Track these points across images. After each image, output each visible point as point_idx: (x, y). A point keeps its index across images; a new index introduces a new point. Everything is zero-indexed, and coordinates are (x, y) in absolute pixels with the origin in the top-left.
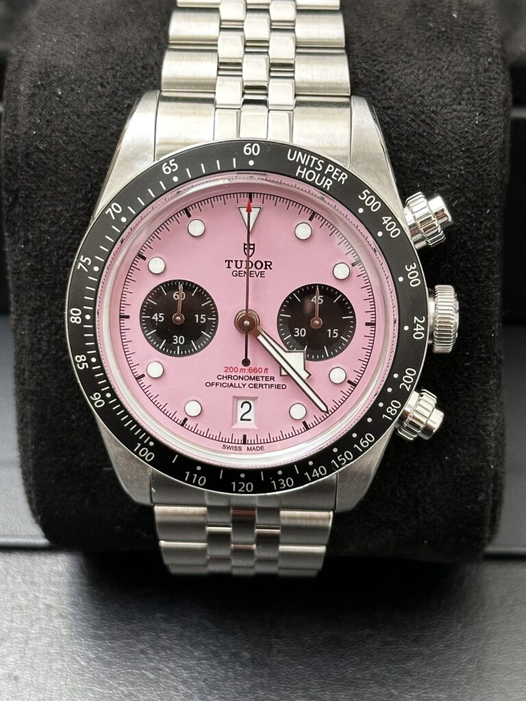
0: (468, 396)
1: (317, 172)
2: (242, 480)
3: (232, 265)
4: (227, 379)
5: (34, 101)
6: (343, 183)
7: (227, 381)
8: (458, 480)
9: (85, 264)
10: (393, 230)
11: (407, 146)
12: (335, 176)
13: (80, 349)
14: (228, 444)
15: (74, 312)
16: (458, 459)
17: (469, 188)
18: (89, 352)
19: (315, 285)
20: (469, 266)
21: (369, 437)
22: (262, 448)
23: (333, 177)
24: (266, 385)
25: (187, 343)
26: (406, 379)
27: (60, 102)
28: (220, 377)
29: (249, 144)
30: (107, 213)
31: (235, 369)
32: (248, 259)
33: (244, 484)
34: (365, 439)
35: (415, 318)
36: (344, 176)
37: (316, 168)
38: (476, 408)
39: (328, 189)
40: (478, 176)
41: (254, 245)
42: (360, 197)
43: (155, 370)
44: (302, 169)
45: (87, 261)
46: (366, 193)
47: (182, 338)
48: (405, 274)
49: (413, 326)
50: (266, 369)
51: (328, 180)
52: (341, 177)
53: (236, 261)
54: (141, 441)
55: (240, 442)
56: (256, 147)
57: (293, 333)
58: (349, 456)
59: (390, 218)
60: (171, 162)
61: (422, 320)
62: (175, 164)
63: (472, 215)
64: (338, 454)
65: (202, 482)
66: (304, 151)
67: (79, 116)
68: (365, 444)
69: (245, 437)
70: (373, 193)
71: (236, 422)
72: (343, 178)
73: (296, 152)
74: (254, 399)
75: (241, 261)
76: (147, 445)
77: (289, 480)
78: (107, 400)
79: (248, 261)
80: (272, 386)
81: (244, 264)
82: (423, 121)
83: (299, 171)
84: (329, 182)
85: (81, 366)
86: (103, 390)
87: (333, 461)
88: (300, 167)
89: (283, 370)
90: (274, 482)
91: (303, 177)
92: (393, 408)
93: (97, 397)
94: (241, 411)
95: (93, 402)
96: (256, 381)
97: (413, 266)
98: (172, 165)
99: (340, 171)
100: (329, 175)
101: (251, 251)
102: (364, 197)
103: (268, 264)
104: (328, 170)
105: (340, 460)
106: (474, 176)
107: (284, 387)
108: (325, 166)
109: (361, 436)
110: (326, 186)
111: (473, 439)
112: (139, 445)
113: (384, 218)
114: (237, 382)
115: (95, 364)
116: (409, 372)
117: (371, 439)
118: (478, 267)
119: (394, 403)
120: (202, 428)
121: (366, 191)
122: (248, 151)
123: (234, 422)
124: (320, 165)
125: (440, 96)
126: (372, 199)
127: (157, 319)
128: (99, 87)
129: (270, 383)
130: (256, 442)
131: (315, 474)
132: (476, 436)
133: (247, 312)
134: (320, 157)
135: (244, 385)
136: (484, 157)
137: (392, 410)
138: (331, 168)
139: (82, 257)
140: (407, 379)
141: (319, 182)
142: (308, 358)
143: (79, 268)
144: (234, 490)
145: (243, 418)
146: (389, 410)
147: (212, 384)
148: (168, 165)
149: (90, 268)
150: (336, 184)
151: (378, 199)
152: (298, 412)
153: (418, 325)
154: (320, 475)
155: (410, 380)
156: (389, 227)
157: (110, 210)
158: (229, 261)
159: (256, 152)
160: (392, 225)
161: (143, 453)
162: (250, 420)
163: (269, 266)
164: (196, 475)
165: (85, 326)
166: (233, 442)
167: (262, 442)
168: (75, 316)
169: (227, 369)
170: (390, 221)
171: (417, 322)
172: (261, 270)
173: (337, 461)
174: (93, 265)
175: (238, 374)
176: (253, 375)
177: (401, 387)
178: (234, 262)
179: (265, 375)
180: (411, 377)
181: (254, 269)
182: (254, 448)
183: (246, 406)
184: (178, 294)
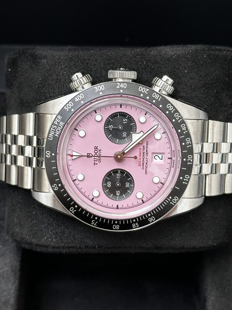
1: (57, 128)
2: (187, 160)
3: (96, 162)
6: (62, 117)
7: (145, 165)
9: (95, 222)
12: (59, 120)
13: (130, 226)
14: (172, 165)
18: (131, 222)
19: (105, 129)
22: (174, 151)
23: (59, 121)
25: (129, 181)
26: (143, 91)
28: (143, 168)
29: (46, 155)
30: (74, 213)
31: (140, 162)
32: (93, 156)
33: (189, 159)
34: (169, 108)
35: (118, 87)
36: (59, 117)
37: (56, 128)
41: (88, 154)
42: (67, 111)
43: (140, 195)
44: (56, 134)
45: (93, 222)
47: (127, 184)
48: (99, 92)
49: (121, 88)
50: (140, 149)
51: (60, 123)
52: (59, 118)
54: (169, 202)
55: (171, 160)
56: (47, 152)
57: (125, 138)
58: (177, 114)
59: (76, 98)
60: (53, 187)
62: (54, 185)
64: (176, 119)
65: (188, 177)
66: (49, 133)
68: (172, 108)
69: (169, 158)
70: (66, 105)
71: (163, 162)
73: (49, 136)
74: (153, 154)
76: (171, 200)
77: (187, 140)
78: (151, 216)
81: (95, 158)
83: (57, 135)
84: (61, 123)
85: (137, 226)
86: (147, 217)
87: (179, 121)
88: (55, 135)
89: (140, 142)
90: (188, 147)
91: (59, 134)
92: (156, 96)
93: (150, 220)
95: (153, 222)
96: (145, 154)
97: (96, 88)
99: (57, 118)
100: (58, 123)
101: (90, 155)
102: (67, 109)
103: (95, 148)
104: (56, 124)
105: (178, 118)
107: (147, 142)
108: (55, 125)
109: (168, 110)
110: (63, 124)
112: (171, 203)
113: (76, 101)
114: (145, 161)
115: (136, 220)
116: (140, 90)
117: (169, 105)
119: (154, 96)
120: (165, 176)
121: (65, 108)
122: (49, 156)
124: (54, 127)
126: (68, 106)
127: (119, 194)
129: (146, 148)
130: (171, 154)
131: (184, 129)
133: (115, 157)
134: (51, 127)
135: (147, 158)
138: (56, 122)
139: (92, 224)
141: (61, 127)
142: (135, 132)
143: (96, 225)
144: (192, 163)
145: (161, 158)
146: (157, 98)
147: (146, 172)
148: (54, 188)
149: (96, 221)
150: (62, 120)
151: (68, 103)
152: (158, 136)
153: (120, 86)
154: (185, 127)
155: (144, 89)
156: (80, 98)
157: (72, 212)
158: (94, 164)
159: (49, 153)
160: (79, 97)
161: (175, 201)
162: (162, 156)
163: (96, 147)
164: (185, 179)
166: (171, 163)
167: (171, 151)
168: (116, 227)
169: (140, 165)
170: (77, 98)
171: (119, 86)
172: (98, 151)
173: (179, 120)
174: (95, 219)
175: (142, 161)
176: (142, 155)
177: (147, 93)
178: (95, 162)
179: (142, 149)
180: (143, 89)
181: (97, 154)
182: (174, 154)
183: (156, 157)
184: (108, 185)
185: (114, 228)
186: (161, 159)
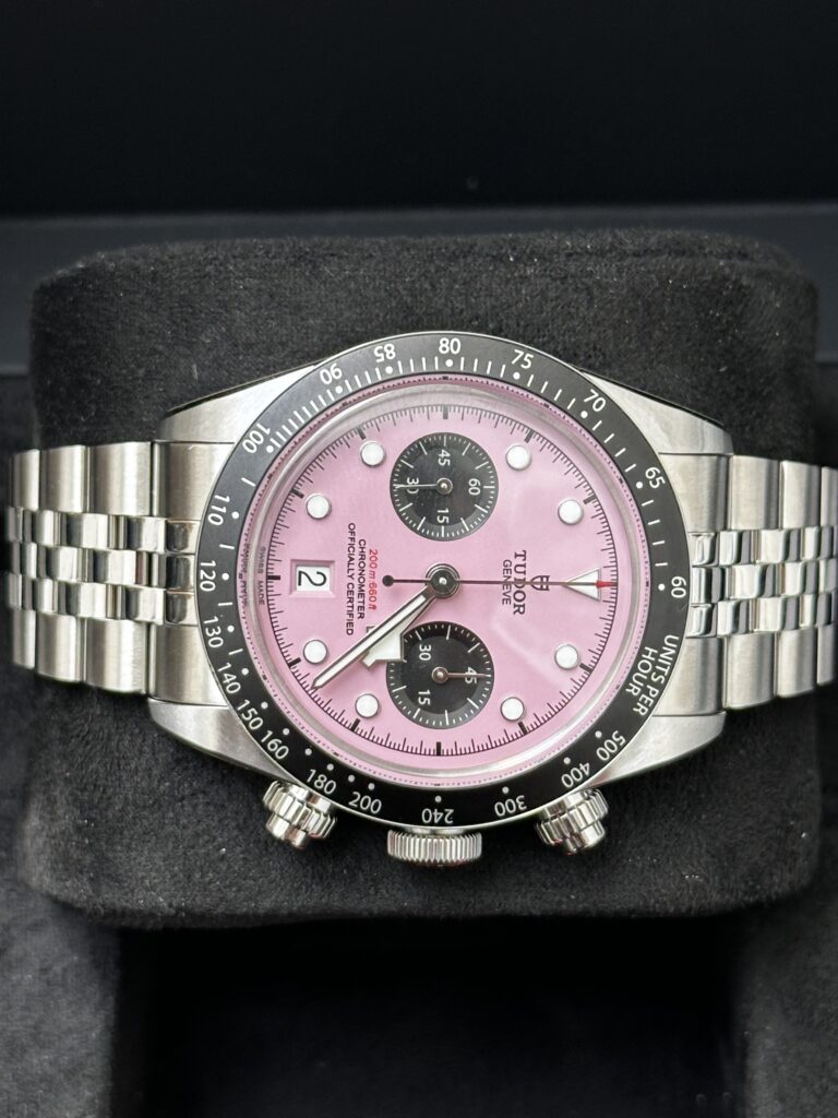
1: (649, 675)
2: (219, 575)
3: (520, 561)
4: (359, 553)
6: (635, 709)
7: (357, 553)
9: (522, 361)
10: (572, 777)
12: (644, 699)
13: (403, 351)
14: (266, 555)
15: (455, 344)
18: (399, 363)
19: (492, 672)
21: (283, 751)
22: (262, 602)
23: (643, 696)
24: (352, 607)
25: (409, 498)
26: (366, 800)
28: (362, 543)
29: (685, 584)
30: (592, 391)
31: (374, 564)
32: (529, 581)
33: (212, 578)
34: (280, 746)
35: (451, 811)
36: (643, 711)
37: (654, 674)
39: (627, 690)
41: (547, 589)
42: (617, 732)
43: (372, 453)
44: (653, 655)
45: (526, 364)
46: (621, 741)
47: (415, 490)
48: (512, 795)
49: (441, 807)
50: (374, 607)
51: (639, 690)
52: (642, 707)
53: (524, 566)
54: (273, 435)
55: (269, 571)
56: (682, 593)
57: (425, 643)
58: (254, 725)
59: (587, 773)
60: (661, 478)
61: (449, 819)
62: (658, 484)
64: (259, 709)
65: (213, 518)
66: (675, 657)
68: (272, 746)
69: (277, 578)
70: (620, 749)
72: (641, 710)
74: (332, 591)
75: (524, 573)
76: (267, 442)
77: (218, 642)
78: (332, 387)
79: (523, 581)
80: (351, 615)
81: (521, 577)
83: (651, 650)
84: (636, 691)
85: (379, 351)
86: (347, 382)
87: (248, 702)
88: (656, 651)
90: (216, 619)
91: (644, 656)
92: (325, 784)
93: (335, 373)
94: (313, 572)
95: (327, 366)
96: (358, 593)
97: (523, 806)
98: (657, 480)
99: (650, 705)
100: (646, 691)
101: (538, 586)
102: (615, 738)
103: (522, 610)
104: (652, 689)
105: (249, 711)
107: (350, 632)
108: (656, 685)
109: (285, 741)
110: (631, 688)
112: (268, 432)
113: (588, 765)
114: (356, 567)
116: (377, 804)
117: (280, 754)
119: (331, 785)
120: (288, 518)
121: (624, 741)
122: (677, 582)
123: (299, 562)
124: (658, 678)
126: (613, 748)
127: (442, 455)
129: (356, 614)
130: (269, 593)
131: (229, 678)
133: (458, 582)
134: (668, 678)
135: (351, 576)
137: (322, 782)
138: (654, 693)
139: (532, 356)
140: (366, 802)
141: (638, 678)
142: (389, 664)
143: (516, 351)
145: (303, 575)
146: (322, 779)
147: (352, 533)
148: (658, 475)
149: (517, 368)
150: (633, 701)
151: (613, 756)
152: (315, 652)
153: (441, 814)
154: (227, 684)
156: (575, 773)
157: (596, 395)
158: (524, 556)
159: (676, 593)
160: (577, 776)
161: (254, 435)
162: (300, 584)
163: (518, 611)
164: (224, 510)
165: (436, 359)
166: (270, 562)
167: (270, 602)
168: (449, 345)
169: (374, 553)
170: (583, 773)
171: (445, 814)
172: (512, 599)
173: (249, 707)
174: (522, 372)
175: (367, 569)
176: (366, 589)
177: (355, 793)
178: (523, 563)
179: (366, 606)
180: (369, 806)
181: (514, 589)
182: (261, 590)
183: (319, 579)
184: (477, 486)
186: (306, 574)
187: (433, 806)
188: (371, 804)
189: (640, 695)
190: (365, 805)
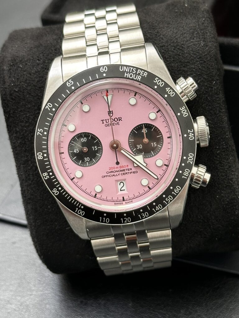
0: (222, 166)
1: (134, 74)
2: (125, 217)
3: (104, 122)
4: (111, 173)
5: (11, 72)
6: (146, 76)
8: (225, 206)
10: (171, 93)
11: (174, 61)
12: (142, 74)
13: (44, 170)
14: (117, 202)
16: (222, 196)
17: (204, 74)
18: (48, 171)
19: (142, 124)
20: (211, 108)
21: (178, 187)
22: (132, 201)
23: (141, 75)
24: (128, 172)
25: (91, 160)
27: (21, 70)
28: (108, 173)
29: (102, 67)
30: (46, 108)
31: (113, 168)
32: (110, 118)
33: (126, 219)
34: (176, 189)
35: (189, 130)
37: (133, 72)
38: (226, 171)
39: (140, 80)
40: (207, 67)
41: (112, 111)
42: (154, 81)
43: (79, 174)
45: (41, 131)
46: (157, 79)
47: (88, 158)
48: (180, 112)
49: (188, 134)
50: (127, 166)
51: (139, 76)
52: (144, 74)
53: (106, 120)
54: (78, 207)
55: (122, 201)
56: (105, 68)
57: (136, 147)
58: (171, 198)
59: (169, 88)
61: (192, 131)
62: (72, 82)
63: (208, 85)
64: (166, 198)
65: (108, 221)
66: (126, 66)
67: (30, 74)
68: (177, 191)
69: (123, 198)
70: (160, 79)
71: (118, 192)
72: (146, 74)
73: (123, 67)
74: (125, 180)
75: (108, 119)
76: (80, 208)
77: (146, 214)
78: (59, 191)
79: (111, 119)
80: (131, 172)
82: (178, 49)
83: (126, 75)
84: (140, 77)
85: (46, 178)
86: (57, 186)
87: (164, 201)
88: (126, 73)
89: (135, 164)
90: (139, 215)
91: (128, 77)
92: (186, 173)
93: (55, 191)
94: (120, 187)
95: (54, 193)
96: (124, 172)
97: (183, 108)
98: (70, 82)
99: (144, 72)
100: (139, 74)
101: (111, 114)
102: (156, 81)
103: (120, 118)
104: (138, 72)
105: (167, 200)
106: (205, 68)
107: (137, 172)
108: (137, 71)
109: (174, 188)
110: (139, 79)
111: (228, 186)
112: (77, 209)
113: (166, 89)
114: (116, 174)
115: (52, 176)
116: (190, 155)
117: (179, 188)
118: (215, 108)
119: (186, 170)
120: (104, 197)
121: (157, 78)
122: (102, 70)
123: (117, 192)
124: (134, 70)
125: (184, 38)
126: (160, 81)
127: (76, 152)
128: (38, 61)
130: (129, 199)
131: (157, 209)
132: (228, 184)
133: (114, 141)
134: (134, 67)
135: (119, 174)
136: (208, 59)
137: (186, 174)
138: (139, 71)
139: (39, 129)
140: (190, 158)
141: (135, 78)
142: (145, 157)
143: (38, 134)
144: (123, 222)
145: (121, 189)
146: (185, 174)
147: (105, 176)
148: (69, 82)
150: (143, 77)
151: (162, 81)
152: (145, 182)
154: (159, 209)
156: (170, 92)
157: (47, 106)
158: (103, 120)
159: (106, 70)
160: (171, 91)
161: (79, 212)
162: (124, 190)
163: (121, 119)
164: (104, 218)
165: (45, 159)
166: (119, 201)
167: (132, 199)
168: (40, 156)
169: (110, 168)
171: (190, 132)
172: (117, 122)
173: (166, 201)
174: (44, 132)
175: (115, 170)
176: (122, 169)
177: (188, 163)
178: (105, 120)
179: (127, 168)
180: (192, 157)
181: (114, 122)
182: (128, 202)
183: (122, 184)
184: (83, 139)
185: (39, 154)
187: (188, 137)
188: (191, 157)
189: (141, 76)
190: (191, 159)
